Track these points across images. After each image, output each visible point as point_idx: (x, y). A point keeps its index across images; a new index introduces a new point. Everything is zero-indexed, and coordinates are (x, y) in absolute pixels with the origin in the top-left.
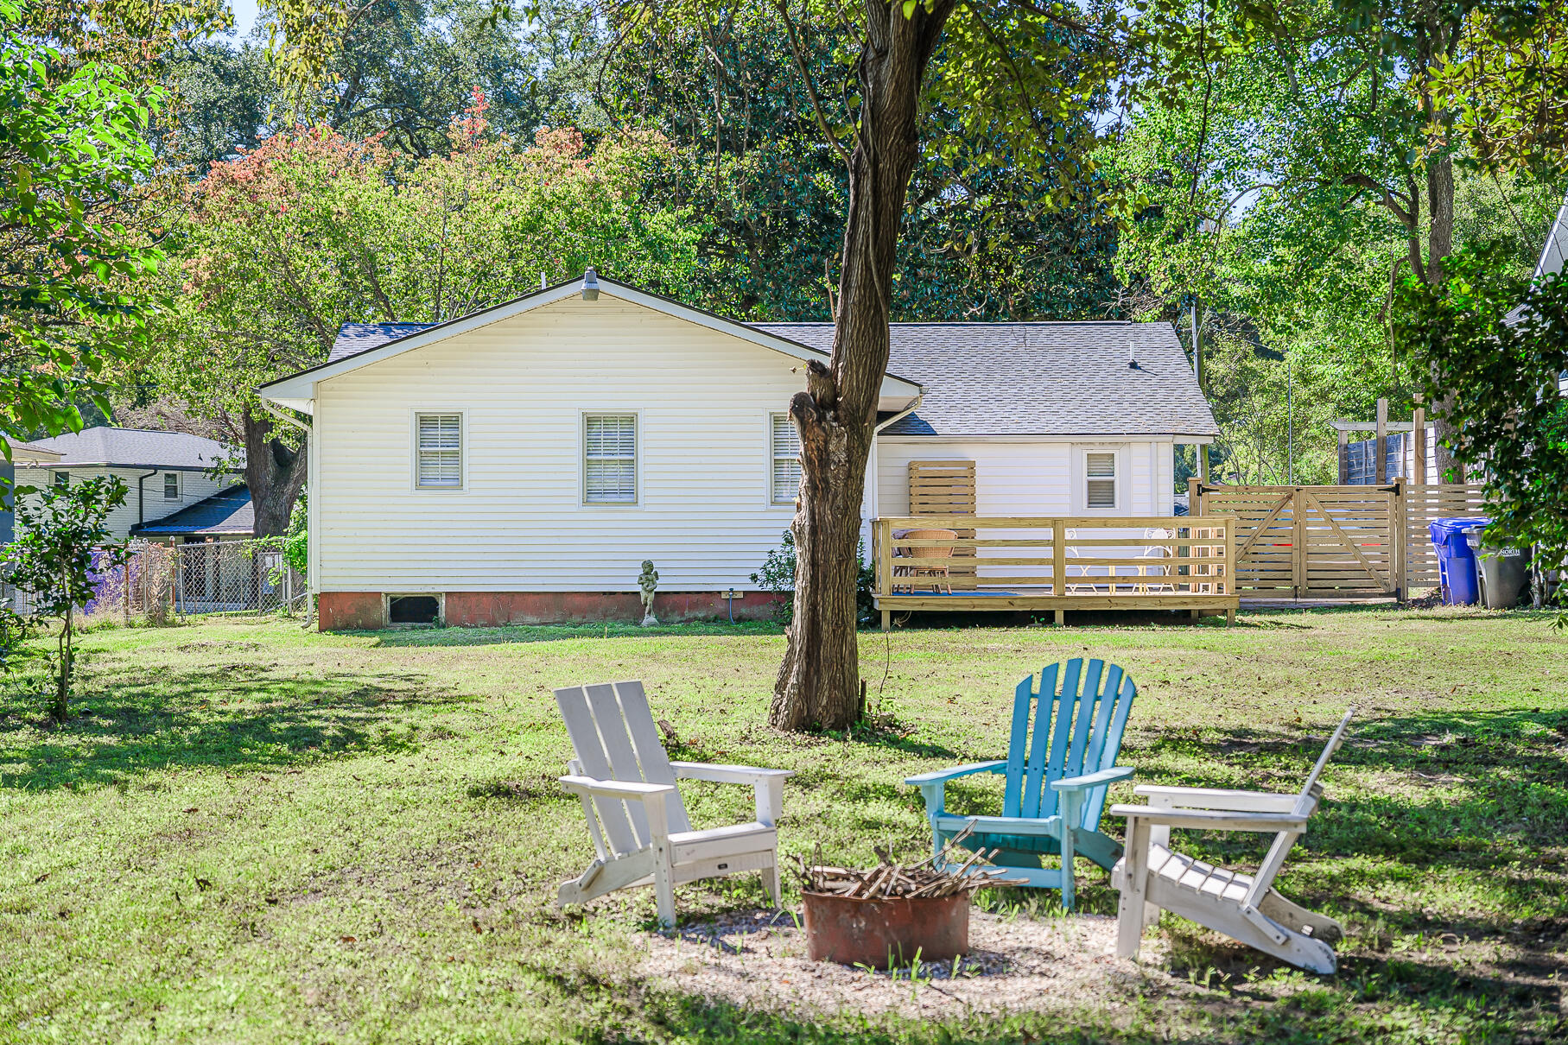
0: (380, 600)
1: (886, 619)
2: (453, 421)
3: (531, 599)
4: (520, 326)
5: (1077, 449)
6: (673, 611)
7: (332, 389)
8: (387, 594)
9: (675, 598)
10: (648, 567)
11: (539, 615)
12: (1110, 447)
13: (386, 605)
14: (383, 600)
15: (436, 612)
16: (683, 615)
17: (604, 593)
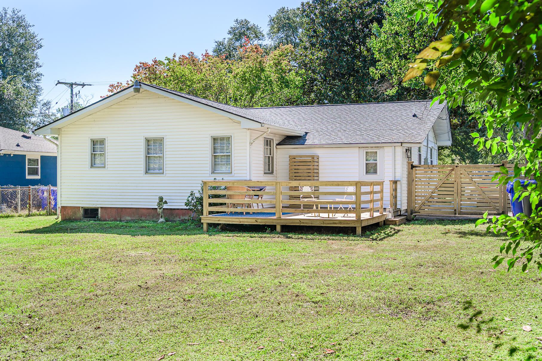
0: (80, 209)
1: (205, 226)
2: (102, 142)
3: (128, 210)
4: (124, 105)
5: (362, 150)
6: (176, 216)
7: (64, 131)
8: (82, 207)
9: (177, 211)
10: (161, 199)
11: (131, 216)
12: (375, 149)
13: (82, 211)
14: (81, 209)
15: (97, 214)
16: (180, 218)
17: (153, 209)
